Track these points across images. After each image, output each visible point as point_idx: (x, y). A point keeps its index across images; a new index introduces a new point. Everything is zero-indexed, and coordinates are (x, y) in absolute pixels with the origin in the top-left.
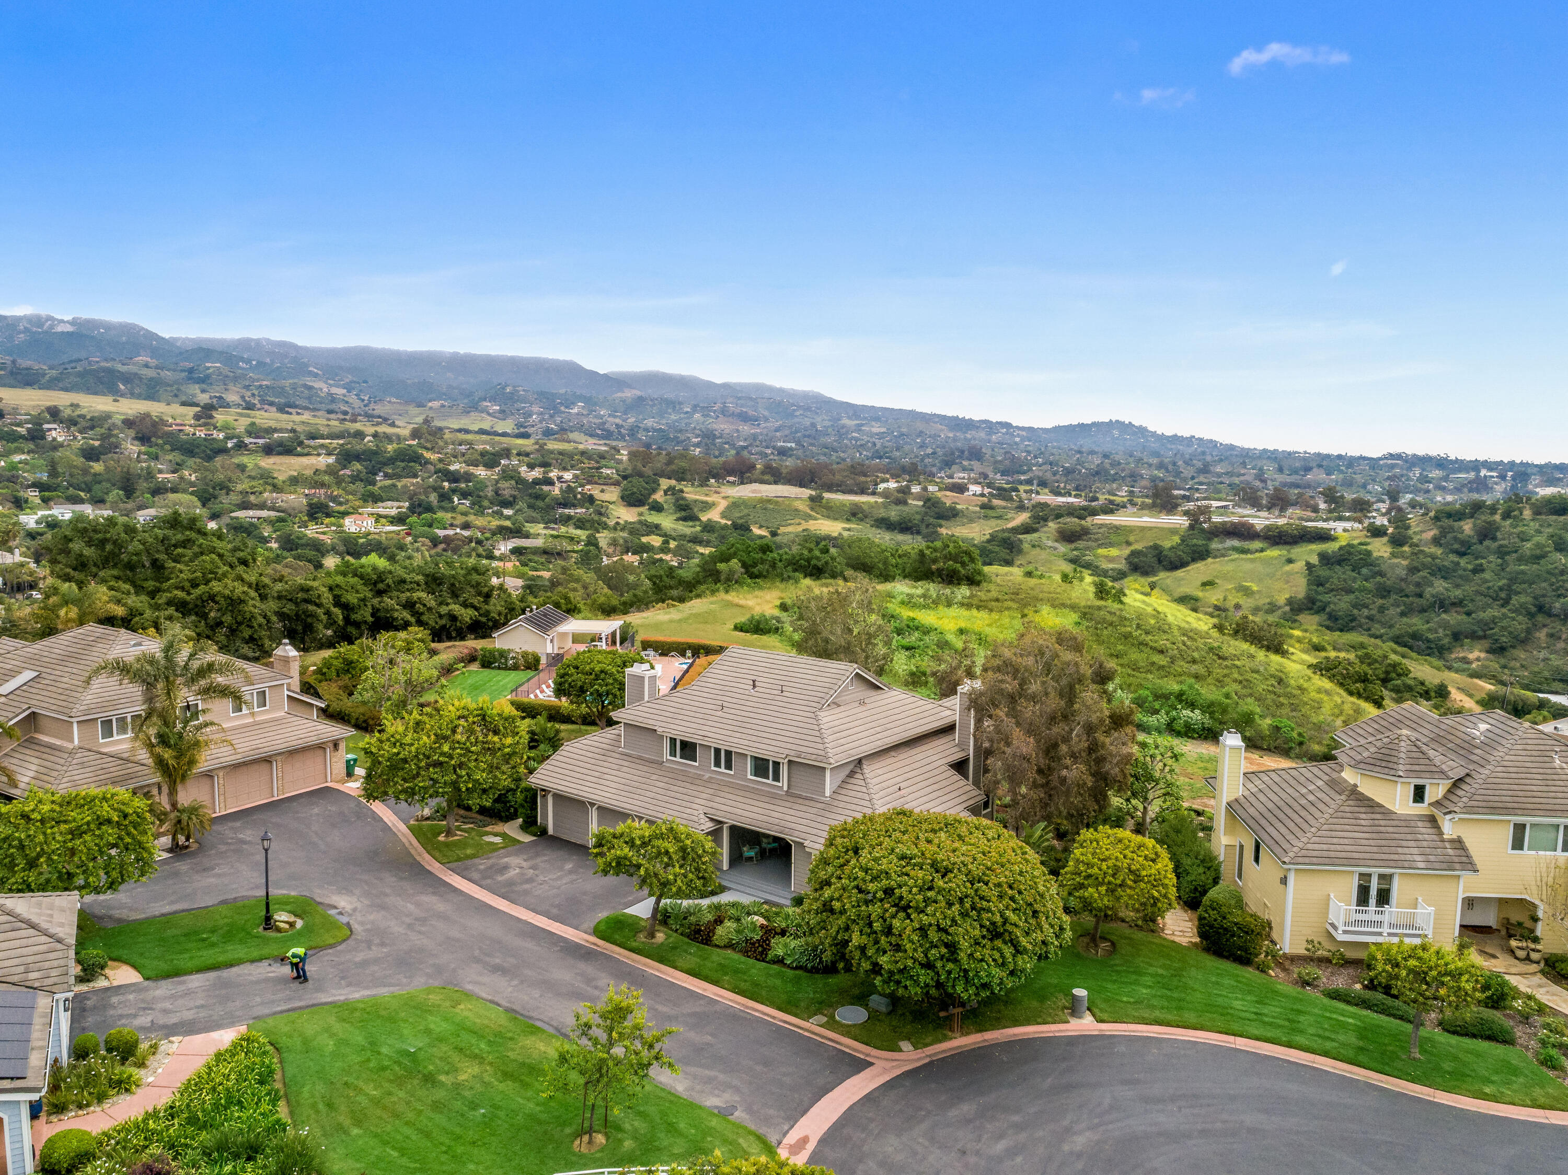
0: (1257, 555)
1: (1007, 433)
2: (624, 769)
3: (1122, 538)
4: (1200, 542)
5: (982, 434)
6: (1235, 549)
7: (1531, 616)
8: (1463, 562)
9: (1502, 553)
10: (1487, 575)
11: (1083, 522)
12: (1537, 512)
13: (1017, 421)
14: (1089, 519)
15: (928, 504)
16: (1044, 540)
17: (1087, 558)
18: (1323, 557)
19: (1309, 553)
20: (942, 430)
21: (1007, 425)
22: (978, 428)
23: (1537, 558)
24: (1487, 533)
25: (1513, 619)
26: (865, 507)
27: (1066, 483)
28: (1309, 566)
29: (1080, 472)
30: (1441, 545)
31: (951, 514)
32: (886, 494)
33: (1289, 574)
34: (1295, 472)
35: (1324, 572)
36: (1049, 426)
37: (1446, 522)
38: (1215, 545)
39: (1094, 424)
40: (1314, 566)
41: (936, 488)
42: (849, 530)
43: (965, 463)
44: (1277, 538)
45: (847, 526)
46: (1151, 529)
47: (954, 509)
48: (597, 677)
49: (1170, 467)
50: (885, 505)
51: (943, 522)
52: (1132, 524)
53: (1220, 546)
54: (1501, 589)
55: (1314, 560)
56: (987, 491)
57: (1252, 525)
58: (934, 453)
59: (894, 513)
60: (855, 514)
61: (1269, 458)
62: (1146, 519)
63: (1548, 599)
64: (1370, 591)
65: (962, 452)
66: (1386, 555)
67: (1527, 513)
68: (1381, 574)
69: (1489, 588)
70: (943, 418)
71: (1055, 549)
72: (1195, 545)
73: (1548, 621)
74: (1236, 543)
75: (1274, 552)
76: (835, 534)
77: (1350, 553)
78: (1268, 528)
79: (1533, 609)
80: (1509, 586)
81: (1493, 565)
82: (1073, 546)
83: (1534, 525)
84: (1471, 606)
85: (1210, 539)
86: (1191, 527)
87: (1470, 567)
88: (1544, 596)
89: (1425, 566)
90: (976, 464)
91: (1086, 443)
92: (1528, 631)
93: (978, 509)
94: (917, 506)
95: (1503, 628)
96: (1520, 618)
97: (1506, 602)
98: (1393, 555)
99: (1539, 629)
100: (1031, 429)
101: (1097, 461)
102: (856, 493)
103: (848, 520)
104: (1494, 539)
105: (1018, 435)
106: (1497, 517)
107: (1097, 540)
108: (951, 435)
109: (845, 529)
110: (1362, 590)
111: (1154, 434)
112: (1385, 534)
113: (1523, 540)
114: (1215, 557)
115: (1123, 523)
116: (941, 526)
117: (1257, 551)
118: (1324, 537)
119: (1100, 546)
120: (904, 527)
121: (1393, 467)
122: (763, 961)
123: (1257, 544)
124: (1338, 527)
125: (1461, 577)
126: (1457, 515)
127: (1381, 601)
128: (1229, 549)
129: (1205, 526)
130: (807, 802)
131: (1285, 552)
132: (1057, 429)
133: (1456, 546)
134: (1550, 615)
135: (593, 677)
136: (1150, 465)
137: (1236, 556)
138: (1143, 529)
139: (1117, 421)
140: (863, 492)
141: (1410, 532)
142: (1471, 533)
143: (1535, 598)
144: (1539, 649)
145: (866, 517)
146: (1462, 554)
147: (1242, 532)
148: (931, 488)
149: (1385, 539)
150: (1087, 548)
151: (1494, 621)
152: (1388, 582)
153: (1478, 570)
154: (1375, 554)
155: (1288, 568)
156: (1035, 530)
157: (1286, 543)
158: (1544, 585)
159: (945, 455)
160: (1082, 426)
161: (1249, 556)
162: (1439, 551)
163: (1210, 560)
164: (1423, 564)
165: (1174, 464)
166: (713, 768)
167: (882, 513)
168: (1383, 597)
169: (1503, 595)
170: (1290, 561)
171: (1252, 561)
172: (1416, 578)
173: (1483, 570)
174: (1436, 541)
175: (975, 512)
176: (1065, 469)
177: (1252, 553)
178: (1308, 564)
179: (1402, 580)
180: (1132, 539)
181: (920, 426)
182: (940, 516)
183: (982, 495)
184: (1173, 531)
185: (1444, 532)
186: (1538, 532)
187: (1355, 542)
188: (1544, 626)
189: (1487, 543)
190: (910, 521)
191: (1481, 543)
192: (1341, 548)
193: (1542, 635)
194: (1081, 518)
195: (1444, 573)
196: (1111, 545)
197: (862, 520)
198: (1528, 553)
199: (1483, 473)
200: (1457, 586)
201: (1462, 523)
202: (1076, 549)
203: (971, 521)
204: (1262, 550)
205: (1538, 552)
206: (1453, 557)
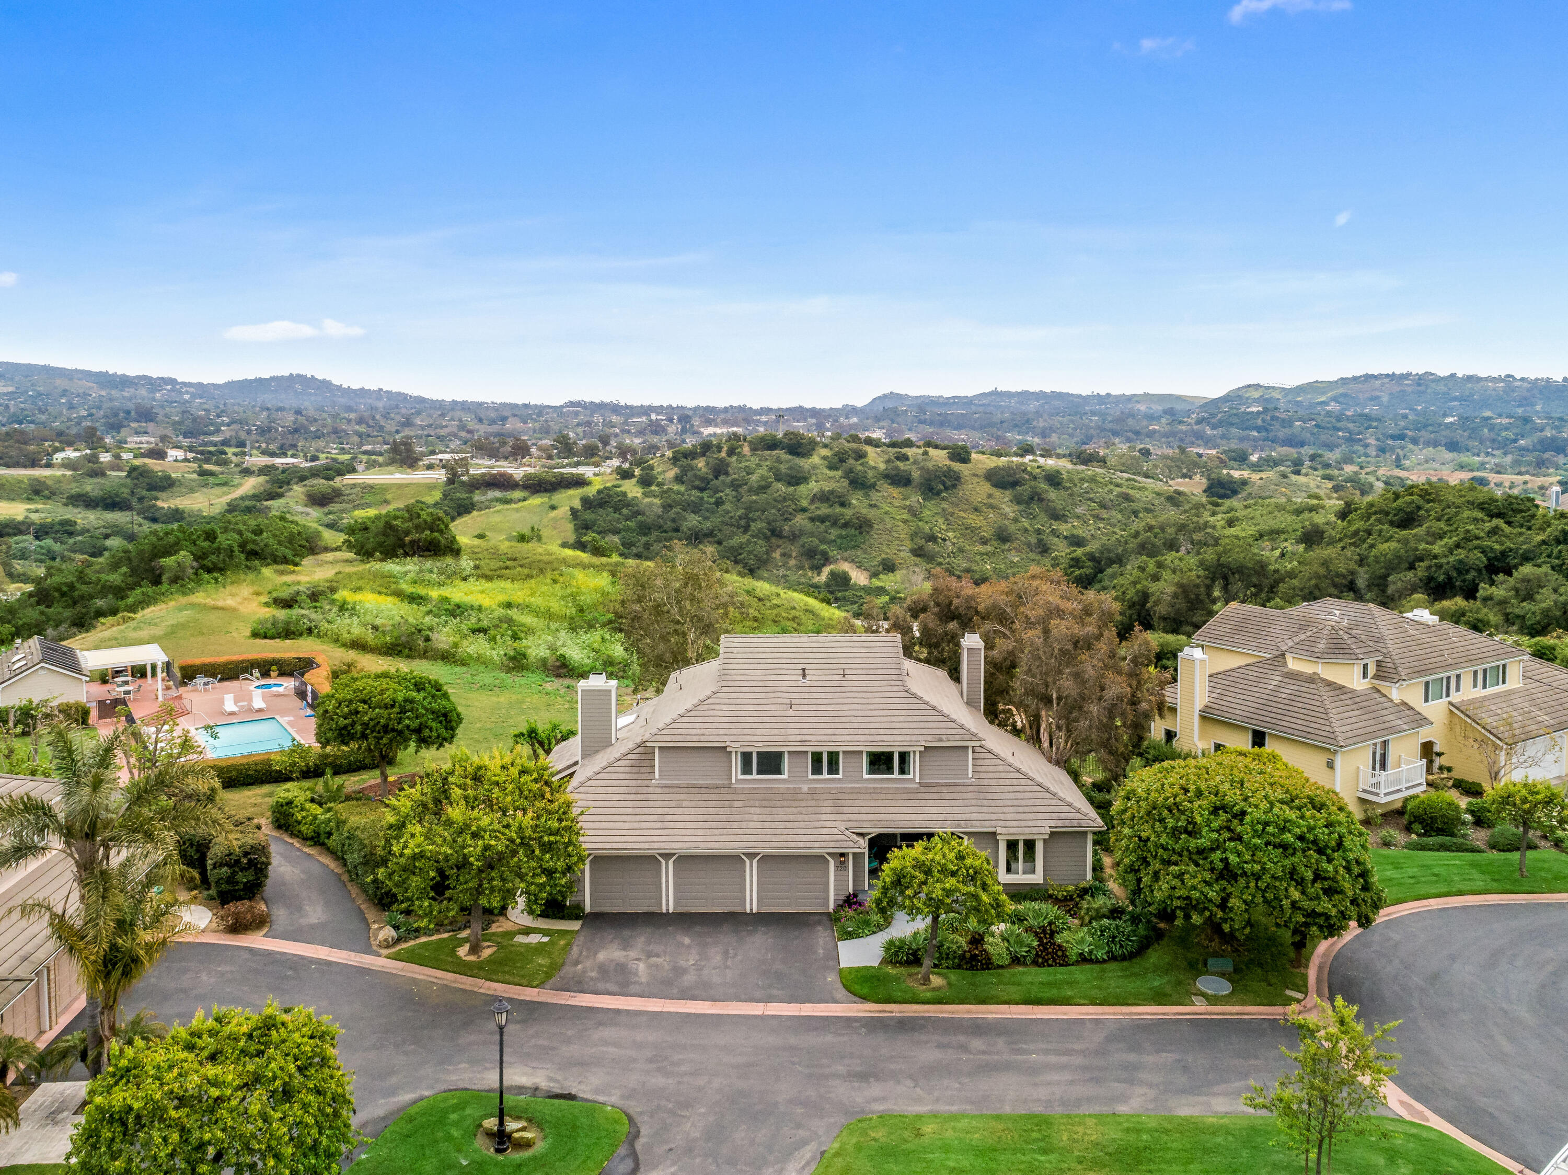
0: (521, 504)
1: (172, 390)
2: (685, 803)
3: (379, 498)
4: (465, 496)
5: (143, 392)
6: (498, 500)
7: (767, 539)
8: (705, 495)
9: (735, 486)
10: (727, 506)
11: (331, 483)
12: (754, 449)
13: (182, 377)
14: (338, 479)
15: (134, 474)
16: (292, 505)
17: (346, 521)
18: (586, 501)
19: (570, 498)
20: (90, 388)
21: (172, 381)
22: (136, 384)
23: (764, 488)
24: (720, 470)
25: (756, 543)
26: (49, 482)
27: (268, 443)
28: (574, 512)
29: (277, 430)
30: (683, 483)
31: (166, 484)
32: (68, 465)
33: (555, 520)
34: (492, 422)
35: (589, 516)
36: (221, 382)
37: (684, 462)
38: (477, 497)
39: (273, 379)
40: (578, 511)
41: (131, 456)
42: (37, 511)
43: (134, 425)
44: (537, 486)
45: (32, 507)
46: (407, 485)
47: (168, 478)
48: (403, 711)
49: (371, 422)
50: (75, 479)
51: (159, 494)
52: (382, 482)
53: (483, 498)
54: (740, 518)
55: (577, 504)
56: (190, 455)
57: (511, 475)
58: (91, 415)
59: (90, 487)
60: (37, 491)
61: (463, 409)
62: (398, 475)
63: (778, 524)
64: (634, 531)
65: (128, 412)
66: (639, 495)
67: (746, 449)
68: (638, 513)
69: (731, 518)
70: (88, 375)
71: (308, 514)
72: (459, 499)
73: (781, 542)
74: (498, 494)
75: (536, 501)
76: (20, 518)
77: (609, 496)
78: (528, 477)
79: (769, 533)
80: (746, 515)
81: (730, 498)
82: (326, 510)
83: (754, 461)
84: (720, 536)
85: (472, 492)
86: (451, 481)
87: (712, 500)
88: (774, 521)
89: (677, 504)
90: (151, 426)
91: (270, 399)
92: (768, 553)
93: (195, 476)
94: (120, 477)
95: (750, 552)
96: (760, 542)
97: (746, 529)
98: (645, 495)
99: (774, 551)
100: (200, 385)
101: (291, 418)
102: (25, 467)
103: (29, 500)
104: (727, 474)
105: (187, 392)
106: (723, 454)
107: (351, 501)
108: (103, 393)
109: (29, 510)
110: (628, 529)
111: (339, 388)
112: (633, 476)
113: (748, 474)
114: (480, 509)
115: (376, 482)
116: (157, 499)
117: (519, 500)
118: (580, 482)
119: (356, 507)
120: (111, 503)
121: (577, 414)
122: (1068, 965)
123: (517, 494)
124: (587, 471)
125: (707, 510)
126: (690, 455)
127: (644, 539)
128: (491, 500)
129: (464, 478)
130: (959, 789)
131: (546, 500)
132: (230, 385)
133: (697, 483)
134: (780, 536)
135: (396, 710)
136: (349, 421)
137: (500, 507)
138: (400, 486)
139: (298, 375)
140: (34, 464)
141: (655, 472)
142: (704, 470)
143: (769, 523)
144: (777, 568)
145: (53, 493)
146: (702, 490)
147: (502, 483)
148: (125, 456)
149: (634, 480)
150: (343, 511)
151: (741, 547)
152: (648, 520)
153: (719, 502)
154: (630, 495)
155: (553, 514)
156: (280, 496)
157: (546, 491)
158: (773, 511)
159: (106, 416)
160: (259, 381)
161: (514, 506)
162: (682, 488)
163: (475, 513)
164: (674, 501)
165: (374, 418)
166: (811, 777)
167: (75, 489)
168: (645, 535)
169: (743, 523)
170: (553, 508)
171: (517, 510)
172: (672, 514)
173: (723, 503)
174: (678, 479)
175: (193, 481)
176: (259, 427)
177: (515, 503)
178: (572, 509)
179: (659, 517)
180: (389, 497)
181: (61, 383)
182: (152, 487)
183: (186, 460)
184: (431, 487)
185: (685, 471)
186: (759, 465)
187: (609, 485)
188: (778, 546)
189: (722, 478)
190: (117, 495)
191: (716, 478)
192: (599, 492)
193: (777, 555)
194: (329, 478)
195: (695, 508)
196: (369, 505)
197: (49, 498)
198: (755, 485)
199: (653, 417)
200: (706, 518)
201: (696, 461)
202: (330, 513)
203: (192, 490)
204: (525, 499)
205: (763, 483)
206: (695, 492)
